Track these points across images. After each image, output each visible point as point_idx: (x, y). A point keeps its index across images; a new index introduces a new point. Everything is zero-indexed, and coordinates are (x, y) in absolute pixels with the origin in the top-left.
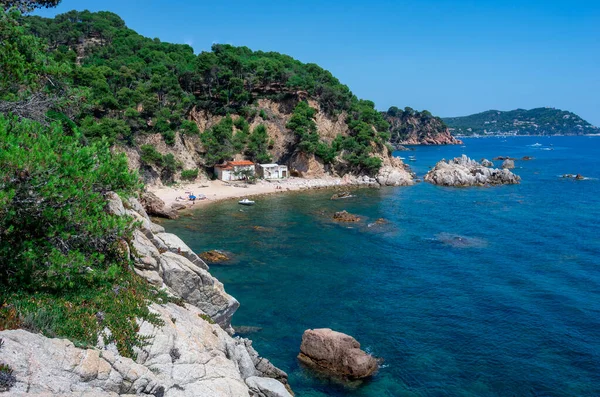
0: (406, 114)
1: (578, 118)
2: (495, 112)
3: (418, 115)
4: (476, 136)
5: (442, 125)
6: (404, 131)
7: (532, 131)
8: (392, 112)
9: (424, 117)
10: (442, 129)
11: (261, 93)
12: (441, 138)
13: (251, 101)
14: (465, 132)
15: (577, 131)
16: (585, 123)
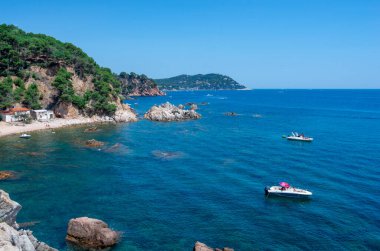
0: (131, 77)
1: (232, 80)
2: (185, 76)
3: (138, 77)
4: (174, 90)
5: (154, 84)
6: (130, 87)
7: (206, 87)
8: (123, 75)
9: (143, 79)
10: (154, 86)
11: (33, 61)
12: (153, 92)
13: (26, 67)
14: (168, 88)
15: (231, 87)
16: (235, 83)
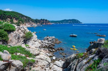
0: (43, 20)
1: (78, 21)
2: (66, 20)
3: (45, 20)
6: (43, 23)
7: (71, 23)
8: (41, 20)
9: (46, 20)
10: (49, 22)
12: (49, 24)
13: (7, 18)
14: (60, 23)
16: (79, 22)
